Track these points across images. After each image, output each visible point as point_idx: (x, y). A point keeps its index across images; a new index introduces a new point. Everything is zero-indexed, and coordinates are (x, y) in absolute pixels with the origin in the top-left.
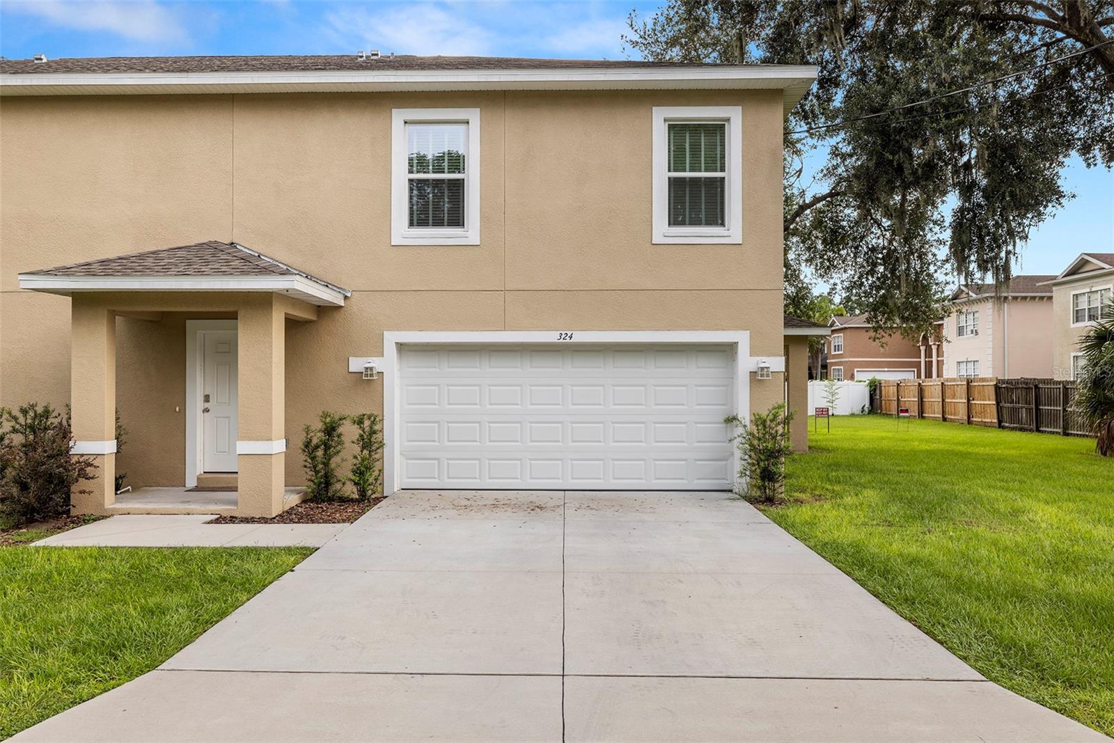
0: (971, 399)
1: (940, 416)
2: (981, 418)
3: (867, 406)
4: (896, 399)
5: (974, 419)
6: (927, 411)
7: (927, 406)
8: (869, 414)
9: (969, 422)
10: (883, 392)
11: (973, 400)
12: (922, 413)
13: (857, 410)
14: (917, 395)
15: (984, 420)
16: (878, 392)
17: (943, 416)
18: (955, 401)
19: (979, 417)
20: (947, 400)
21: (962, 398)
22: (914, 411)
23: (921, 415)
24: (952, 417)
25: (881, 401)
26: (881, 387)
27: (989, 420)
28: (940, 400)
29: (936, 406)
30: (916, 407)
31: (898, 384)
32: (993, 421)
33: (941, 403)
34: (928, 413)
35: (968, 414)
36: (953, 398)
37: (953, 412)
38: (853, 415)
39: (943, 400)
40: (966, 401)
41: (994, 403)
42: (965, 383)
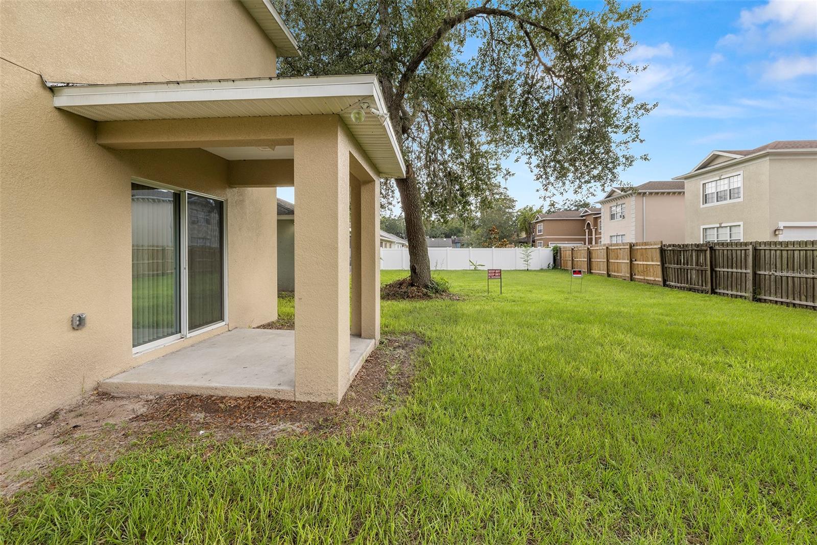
0: (634, 260)
1: (605, 272)
2: (644, 276)
3: (551, 264)
4: (571, 259)
5: (636, 277)
6: (594, 268)
7: (594, 265)
8: (553, 269)
9: (632, 279)
10: (562, 255)
11: (636, 260)
12: (591, 270)
13: (545, 267)
14: (586, 256)
15: (646, 278)
16: (559, 254)
17: (608, 273)
18: (618, 261)
19: (641, 275)
20: (611, 261)
21: (625, 259)
22: (584, 269)
23: (590, 271)
24: (616, 274)
25: (561, 261)
26: (560, 251)
27: (652, 278)
28: (605, 260)
29: (601, 265)
30: (586, 266)
31: (572, 249)
32: (657, 279)
33: (606, 263)
34: (595, 270)
35: (631, 272)
36: (617, 259)
37: (616, 270)
38: (542, 270)
39: (608, 261)
40: (628, 261)
41: (659, 263)
42: (628, 247)
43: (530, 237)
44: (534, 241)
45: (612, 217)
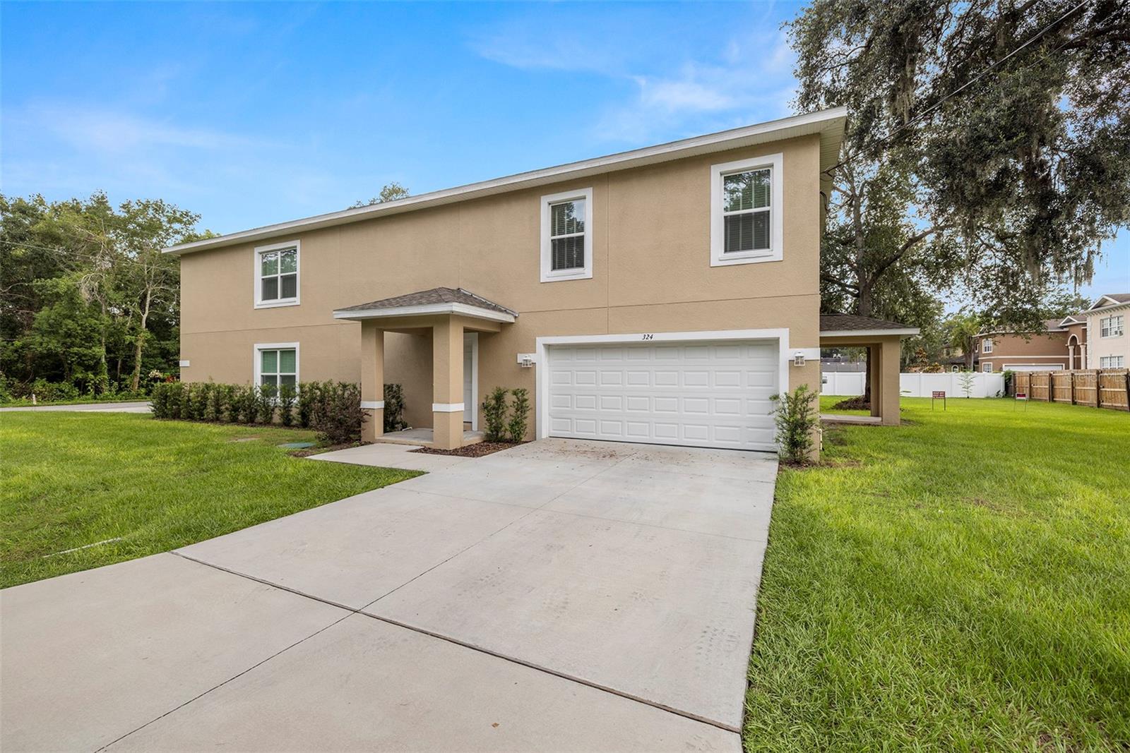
0: (1101, 387)
1: (1070, 400)
2: (1112, 402)
3: (1002, 391)
4: (1028, 386)
5: (1104, 404)
6: (1057, 396)
7: (1058, 392)
8: (1003, 397)
9: (1099, 405)
10: (1017, 381)
11: (1103, 387)
12: (1053, 397)
13: (993, 394)
14: (1048, 383)
15: (1114, 405)
16: (1012, 381)
17: (1073, 401)
18: (1086, 388)
19: (1109, 402)
20: (1077, 388)
21: (1092, 386)
22: (1046, 396)
23: (1052, 398)
24: (1082, 401)
25: (1015, 388)
26: (1015, 377)
27: (1120, 405)
28: (1070, 387)
29: (1066, 393)
30: (1047, 394)
31: (1031, 375)
32: (1124, 405)
33: (1071, 390)
34: (1059, 397)
35: (1098, 399)
36: (1084, 386)
37: (1083, 397)
38: (988, 398)
39: (1073, 388)
40: (1095, 388)
41: (1125, 390)
42: (1095, 374)
43: (970, 357)
44: (977, 362)
45: (1104, 333)
